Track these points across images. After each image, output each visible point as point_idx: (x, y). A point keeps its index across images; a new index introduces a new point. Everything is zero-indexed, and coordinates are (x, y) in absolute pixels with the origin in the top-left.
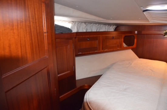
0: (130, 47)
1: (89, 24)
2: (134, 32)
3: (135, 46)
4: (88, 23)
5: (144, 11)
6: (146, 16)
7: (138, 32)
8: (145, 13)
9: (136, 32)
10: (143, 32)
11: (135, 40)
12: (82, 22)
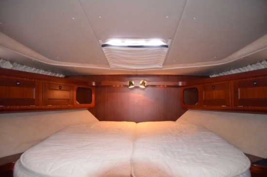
0: (87, 105)
1: (19, 65)
2: (92, 84)
3: (93, 104)
4: (18, 63)
5: (103, 46)
6: (106, 55)
7: (96, 84)
8: (104, 49)
9: (94, 84)
10: (104, 83)
11: (93, 96)
12: (7, 60)
